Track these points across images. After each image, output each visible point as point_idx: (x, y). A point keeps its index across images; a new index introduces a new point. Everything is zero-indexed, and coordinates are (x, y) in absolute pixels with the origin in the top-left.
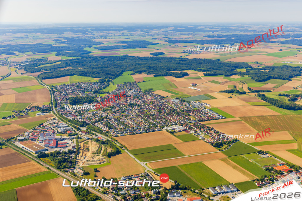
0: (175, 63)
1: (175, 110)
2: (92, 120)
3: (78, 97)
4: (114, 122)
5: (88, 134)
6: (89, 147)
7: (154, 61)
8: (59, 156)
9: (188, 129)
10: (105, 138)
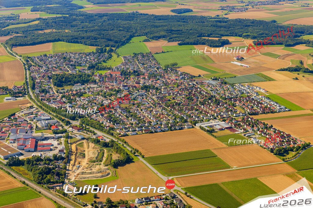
0: (210, 25)
1: (212, 96)
3: (65, 74)
4: (122, 113)
5: (82, 132)
6: (84, 151)
7: (177, 21)
8: (39, 164)
9: (233, 126)
10: (108, 139)
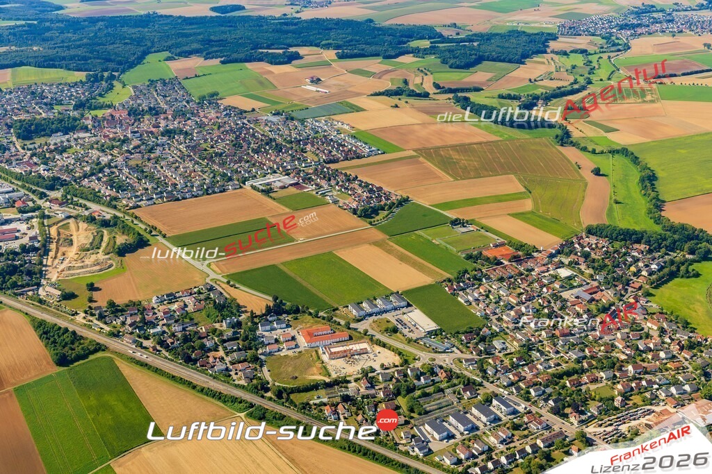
0: (271, 30)
1: (271, 139)
2: (75, 173)
3: (35, 119)
4: (130, 174)
5: (66, 206)
6: (72, 235)
7: (220, 25)
9: (301, 181)
10: (108, 214)
